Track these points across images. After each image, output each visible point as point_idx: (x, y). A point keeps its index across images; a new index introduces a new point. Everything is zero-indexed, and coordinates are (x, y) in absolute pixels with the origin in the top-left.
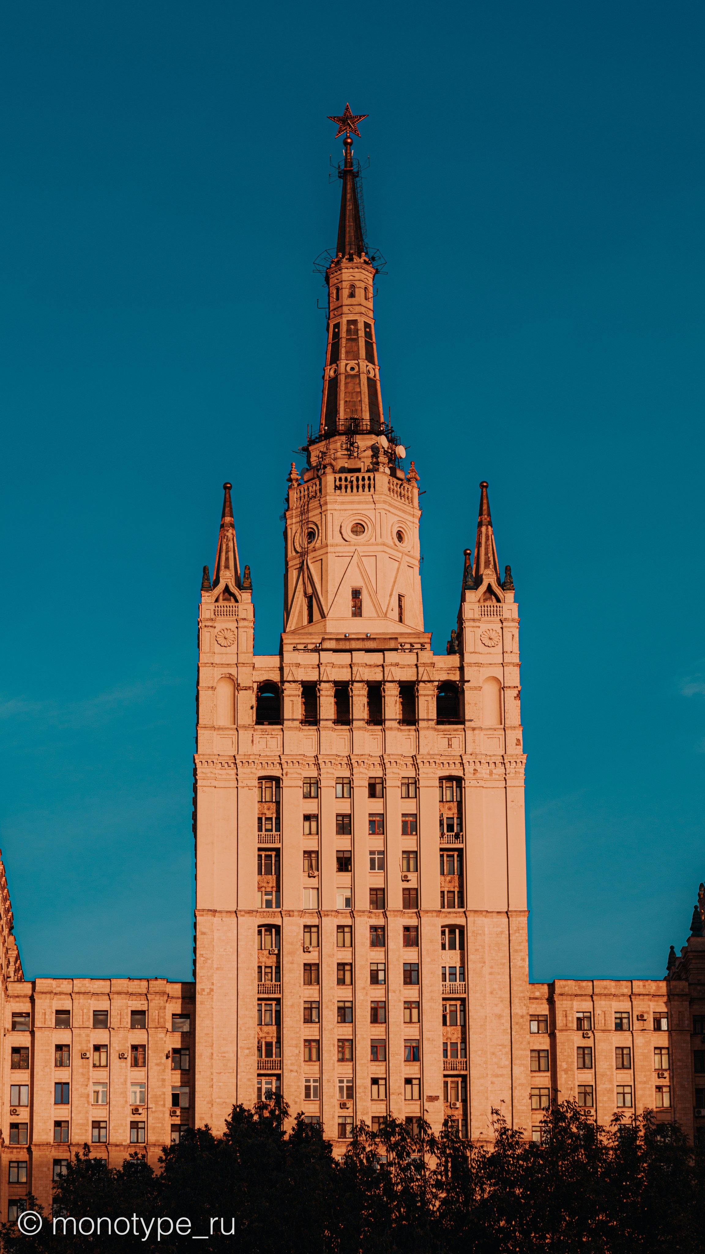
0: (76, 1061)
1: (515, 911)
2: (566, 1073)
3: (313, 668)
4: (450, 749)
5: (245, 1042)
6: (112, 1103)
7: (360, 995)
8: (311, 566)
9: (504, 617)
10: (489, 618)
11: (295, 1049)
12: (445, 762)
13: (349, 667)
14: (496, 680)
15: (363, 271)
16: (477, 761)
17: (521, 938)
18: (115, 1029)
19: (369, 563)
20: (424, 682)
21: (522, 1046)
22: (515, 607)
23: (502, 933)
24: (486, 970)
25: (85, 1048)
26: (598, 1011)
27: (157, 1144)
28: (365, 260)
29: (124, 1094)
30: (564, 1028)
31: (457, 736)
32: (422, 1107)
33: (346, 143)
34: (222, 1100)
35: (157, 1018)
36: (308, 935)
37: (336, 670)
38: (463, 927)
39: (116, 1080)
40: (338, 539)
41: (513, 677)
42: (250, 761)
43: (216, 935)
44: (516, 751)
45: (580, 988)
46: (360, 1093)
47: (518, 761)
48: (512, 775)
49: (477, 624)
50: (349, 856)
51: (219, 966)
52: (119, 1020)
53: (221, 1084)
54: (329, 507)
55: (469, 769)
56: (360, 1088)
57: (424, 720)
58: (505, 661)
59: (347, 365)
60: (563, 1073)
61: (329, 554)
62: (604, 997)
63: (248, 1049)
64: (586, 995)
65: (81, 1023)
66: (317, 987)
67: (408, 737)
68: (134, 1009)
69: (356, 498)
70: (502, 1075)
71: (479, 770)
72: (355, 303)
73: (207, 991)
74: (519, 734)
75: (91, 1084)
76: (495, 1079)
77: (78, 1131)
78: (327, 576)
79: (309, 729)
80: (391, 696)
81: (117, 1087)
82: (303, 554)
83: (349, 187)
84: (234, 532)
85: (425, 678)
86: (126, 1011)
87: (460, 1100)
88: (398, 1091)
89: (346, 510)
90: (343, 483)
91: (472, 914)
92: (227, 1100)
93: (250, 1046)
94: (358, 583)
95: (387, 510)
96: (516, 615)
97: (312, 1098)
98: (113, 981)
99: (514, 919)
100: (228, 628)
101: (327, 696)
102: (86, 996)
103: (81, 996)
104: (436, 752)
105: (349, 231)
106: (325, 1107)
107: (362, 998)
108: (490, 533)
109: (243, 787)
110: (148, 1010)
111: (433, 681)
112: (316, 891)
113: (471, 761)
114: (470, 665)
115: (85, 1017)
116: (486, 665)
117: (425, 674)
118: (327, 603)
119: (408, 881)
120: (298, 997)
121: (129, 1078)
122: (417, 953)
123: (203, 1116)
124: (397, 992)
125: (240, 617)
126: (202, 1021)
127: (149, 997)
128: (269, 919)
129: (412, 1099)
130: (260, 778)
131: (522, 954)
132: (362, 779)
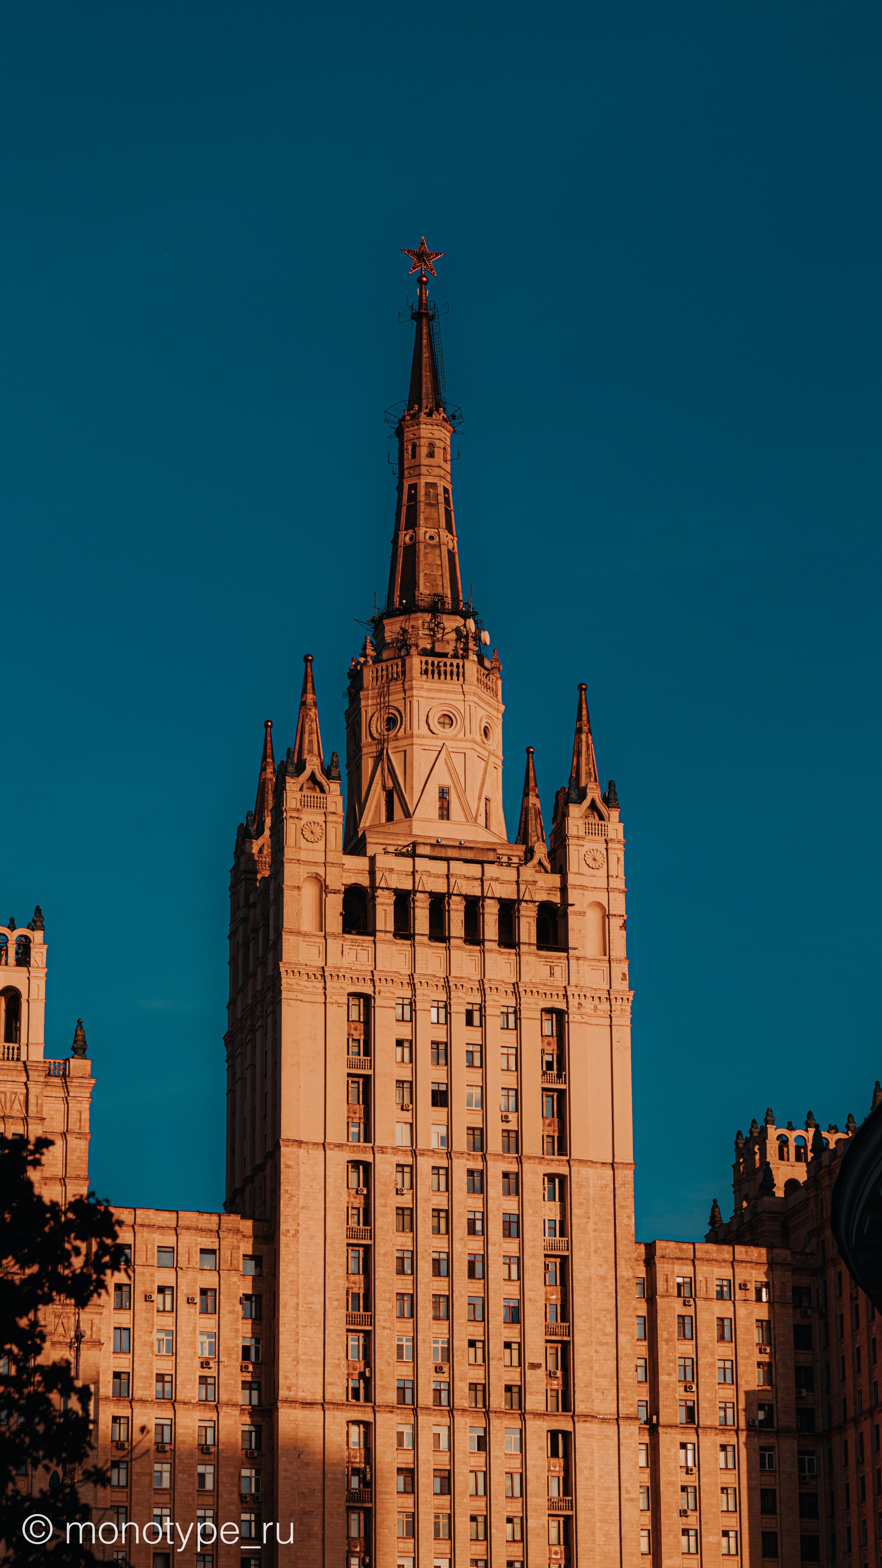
0: (140, 1304)
1: (622, 1163)
2: (667, 1344)
3: (407, 875)
4: (552, 978)
5: (334, 1292)
6: (180, 1354)
7: (457, 1247)
8: (392, 756)
9: (610, 837)
10: (594, 837)
11: (387, 1303)
12: (548, 993)
13: (445, 877)
14: (600, 905)
15: (442, 429)
16: (582, 994)
17: (626, 1193)
18: (184, 1269)
19: (457, 760)
20: (526, 901)
21: (628, 1313)
22: (620, 827)
23: (606, 1186)
24: (591, 1227)
25: (149, 1290)
26: (699, 1278)
27: (229, 1403)
28: (443, 417)
29: (193, 1344)
30: (665, 1294)
31: (559, 964)
32: (523, 1375)
33: (421, 282)
34: (308, 1357)
35: (229, 1258)
36: (400, 1175)
37: (431, 879)
38: (565, 1176)
39: (183, 1328)
40: (424, 730)
41: (618, 905)
42: (340, 975)
43: (302, 1168)
44: (621, 986)
45: (681, 1250)
46: (457, 1357)
47: (625, 998)
48: (618, 1013)
49: (581, 842)
50: (445, 1089)
51: (305, 1205)
52: (187, 1259)
53: (307, 1339)
54: (415, 693)
55: (573, 1002)
56: (457, 1350)
57: (525, 944)
58: (611, 886)
59: (426, 532)
60: (664, 1343)
61: (414, 746)
62: (705, 1262)
63: (337, 1300)
64: (687, 1259)
65: (144, 1260)
66: (411, 1235)
67: (507, 961)
68: (203, 1247)
69: (444, 686)
70: (606, 1344)
71: (583, 1004)
72: (434, 464)
73: (293, 1232)
74: (624, 967)
75: (155, 1331)
76: (599, 1348)
77: (141, 1385)
78: (412, 771)
79: (403, 944)
80: (491, 914)
81: (185, 1335)
82: (382, 742)
83: (425, 331)
84: (317, 712)
85: (527, 897)
86: (195, 1249)
87: (559, 1369)
88: (498, 1356)
89: (433, 698)
90: (430, 668)
91: (577, 1163)
92: (314, 1358)
93: (340, 1297)
94: (447, 782)
95: (476, 703)
96: (621, 836)
97: (405, 1360)
98: (181, 1214)
99: (620, 1171)
100: (315, 821)
101: (422, 908)
102: (150, 1229)
103: (145, 1228)
104: (538, 981)
105: (426, 382)
106: (420, 1370)
107: (460, 1249)
108: (590, 742)
109: (332, 1003)
110: (219, 1249)
111: (535, 902)
112: (408, 1126)
113: (576, 994)
114: (574, 887)
115: (149, 1253)
116: (590, 889)
117: (527, 892)
118: (412, 800)
119: (508, 1122)
120: (392, 1245)
121: (198, 1326)
122: (516, 1203)
123: (288, 1374)
124: (498, 1245)
125: (328, 810)
126: (287, 1266)
127: (222, 1234)
128: (359, 1154)
129: (511, 1366)
130: (350, 994)
131: (628, 1211)
132: (461, 1004)
